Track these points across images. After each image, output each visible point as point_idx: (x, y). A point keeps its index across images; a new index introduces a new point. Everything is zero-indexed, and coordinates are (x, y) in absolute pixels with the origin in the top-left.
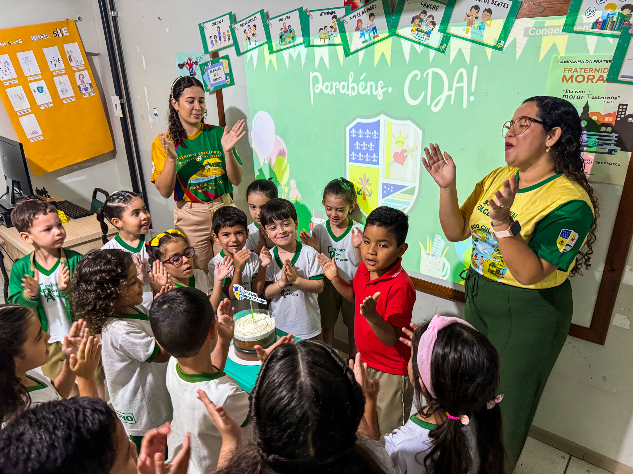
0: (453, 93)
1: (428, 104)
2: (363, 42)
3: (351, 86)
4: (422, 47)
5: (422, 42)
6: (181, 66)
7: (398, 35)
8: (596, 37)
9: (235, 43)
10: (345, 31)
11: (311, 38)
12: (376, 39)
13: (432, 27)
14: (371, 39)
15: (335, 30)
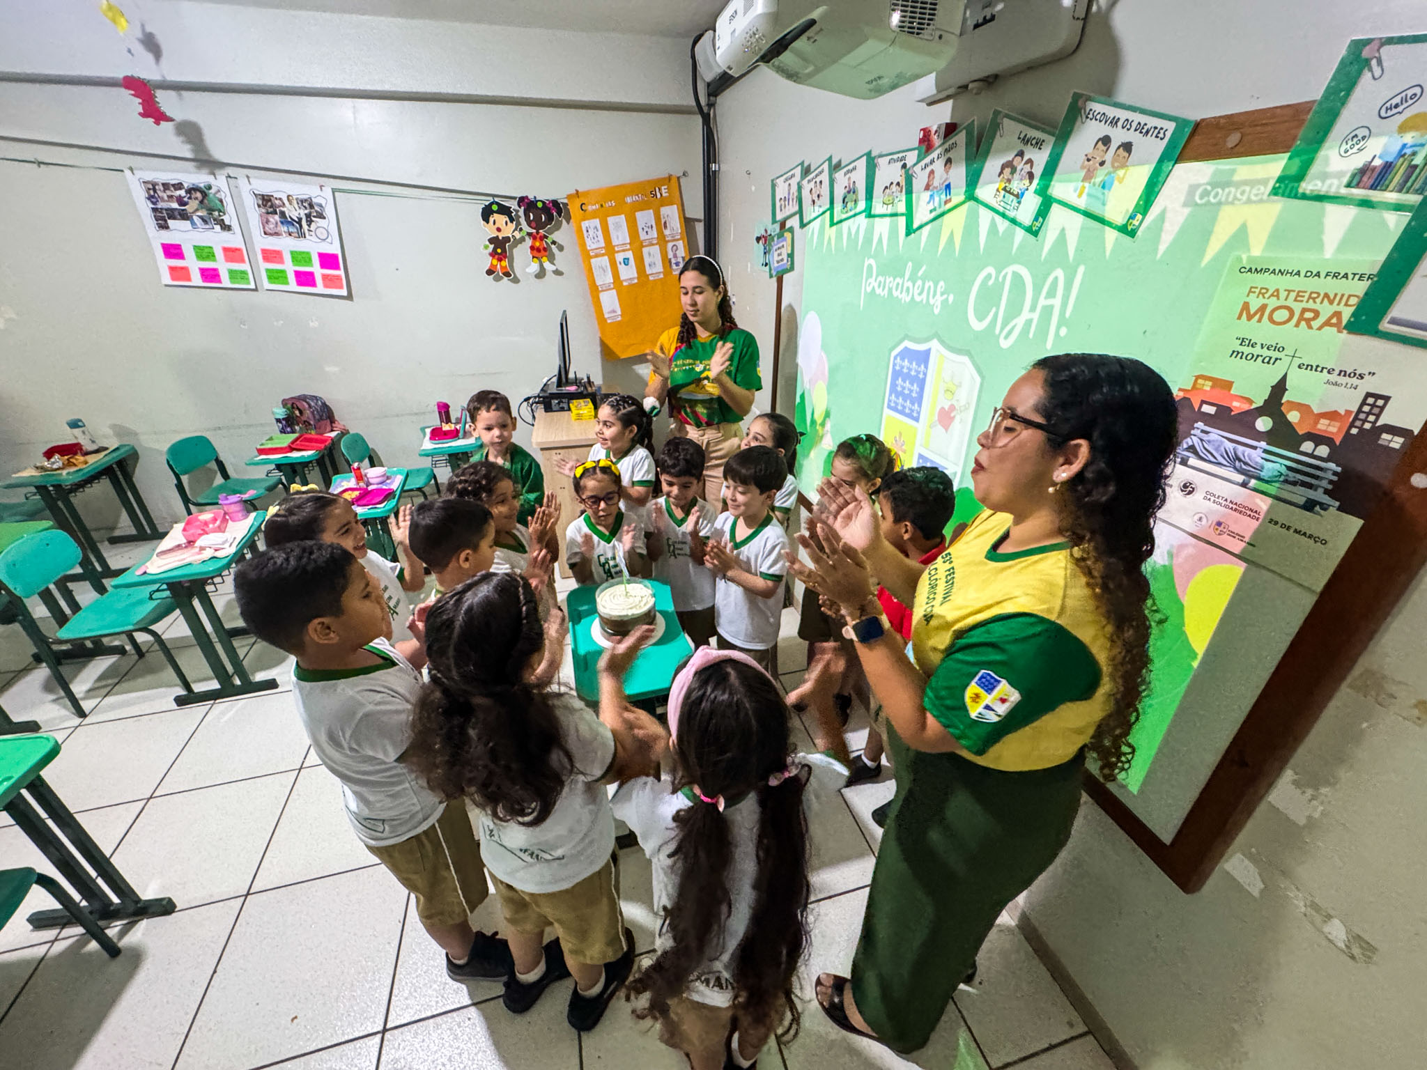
0: (1035, 316)
1: (997, 332)
2: (931, 211)
3: (906, 285)
4: (1007, 223)
5: (1007, 213)
6: (758, 240)
7: (977, 200)
8: (1353, 210)
9: (800, 209)
10: (912, 192)
11: (873, 203)
12: (949, 206)
13: (1027, 182)
14: (940, 206)
15: (901, 190)
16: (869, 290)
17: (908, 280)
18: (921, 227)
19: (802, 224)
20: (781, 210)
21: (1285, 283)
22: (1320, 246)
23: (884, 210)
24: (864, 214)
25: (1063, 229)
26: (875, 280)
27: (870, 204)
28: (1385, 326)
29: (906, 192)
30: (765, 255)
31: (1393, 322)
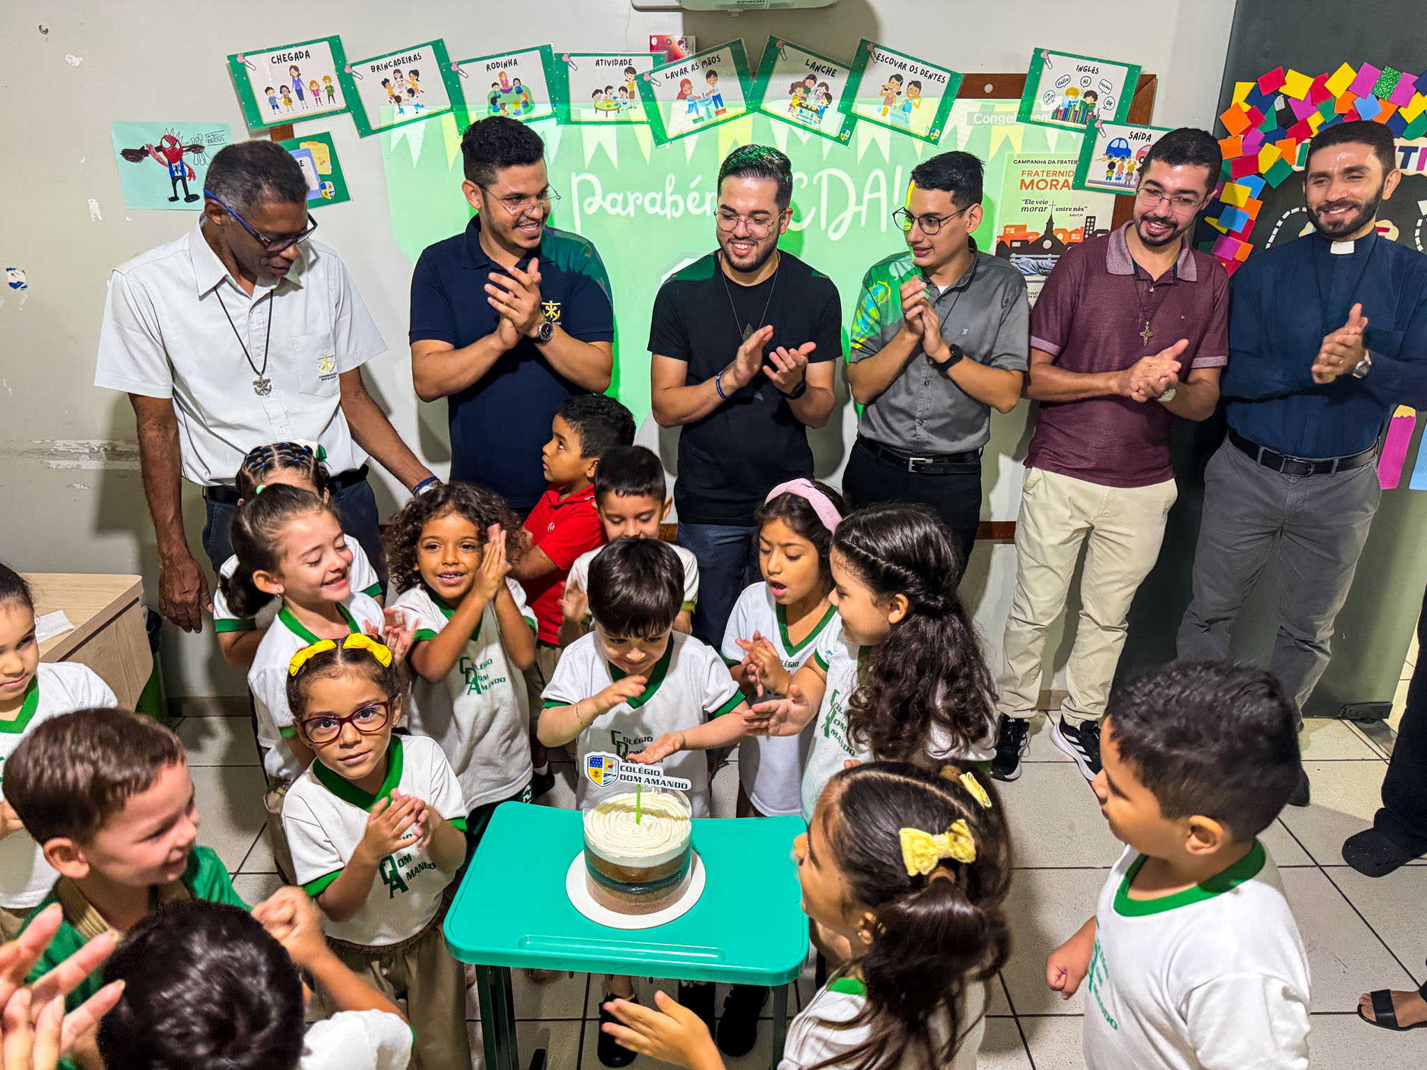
0: (864, 208)
1: (823, 227)
2: (695, 121)
3: (669, 200)
4: (809, 134)
5: (808, 125)
6: (134, 155)
7: (765, 113)
8: (1058, 131)
9: (354, 106)
10: (654, 99)
11: (573, 108)
12: (721, 117)
13: (826, 102)
14: (710, 117)
15: (632, 96)
16: (590, 211)
17: (671, 194)
18: (682, 136)
19: (364, 128)
20: (275, 106)
21: (1039, 167)
22: (1048, 147)
23: (601, 116)
24: (554, 120)
25: (873, 139)
26: (604, 199)
27: (565, 108)
28: (1087, 184)
29: (643, 99)
30: (179, 183)
31: (1090, 182)
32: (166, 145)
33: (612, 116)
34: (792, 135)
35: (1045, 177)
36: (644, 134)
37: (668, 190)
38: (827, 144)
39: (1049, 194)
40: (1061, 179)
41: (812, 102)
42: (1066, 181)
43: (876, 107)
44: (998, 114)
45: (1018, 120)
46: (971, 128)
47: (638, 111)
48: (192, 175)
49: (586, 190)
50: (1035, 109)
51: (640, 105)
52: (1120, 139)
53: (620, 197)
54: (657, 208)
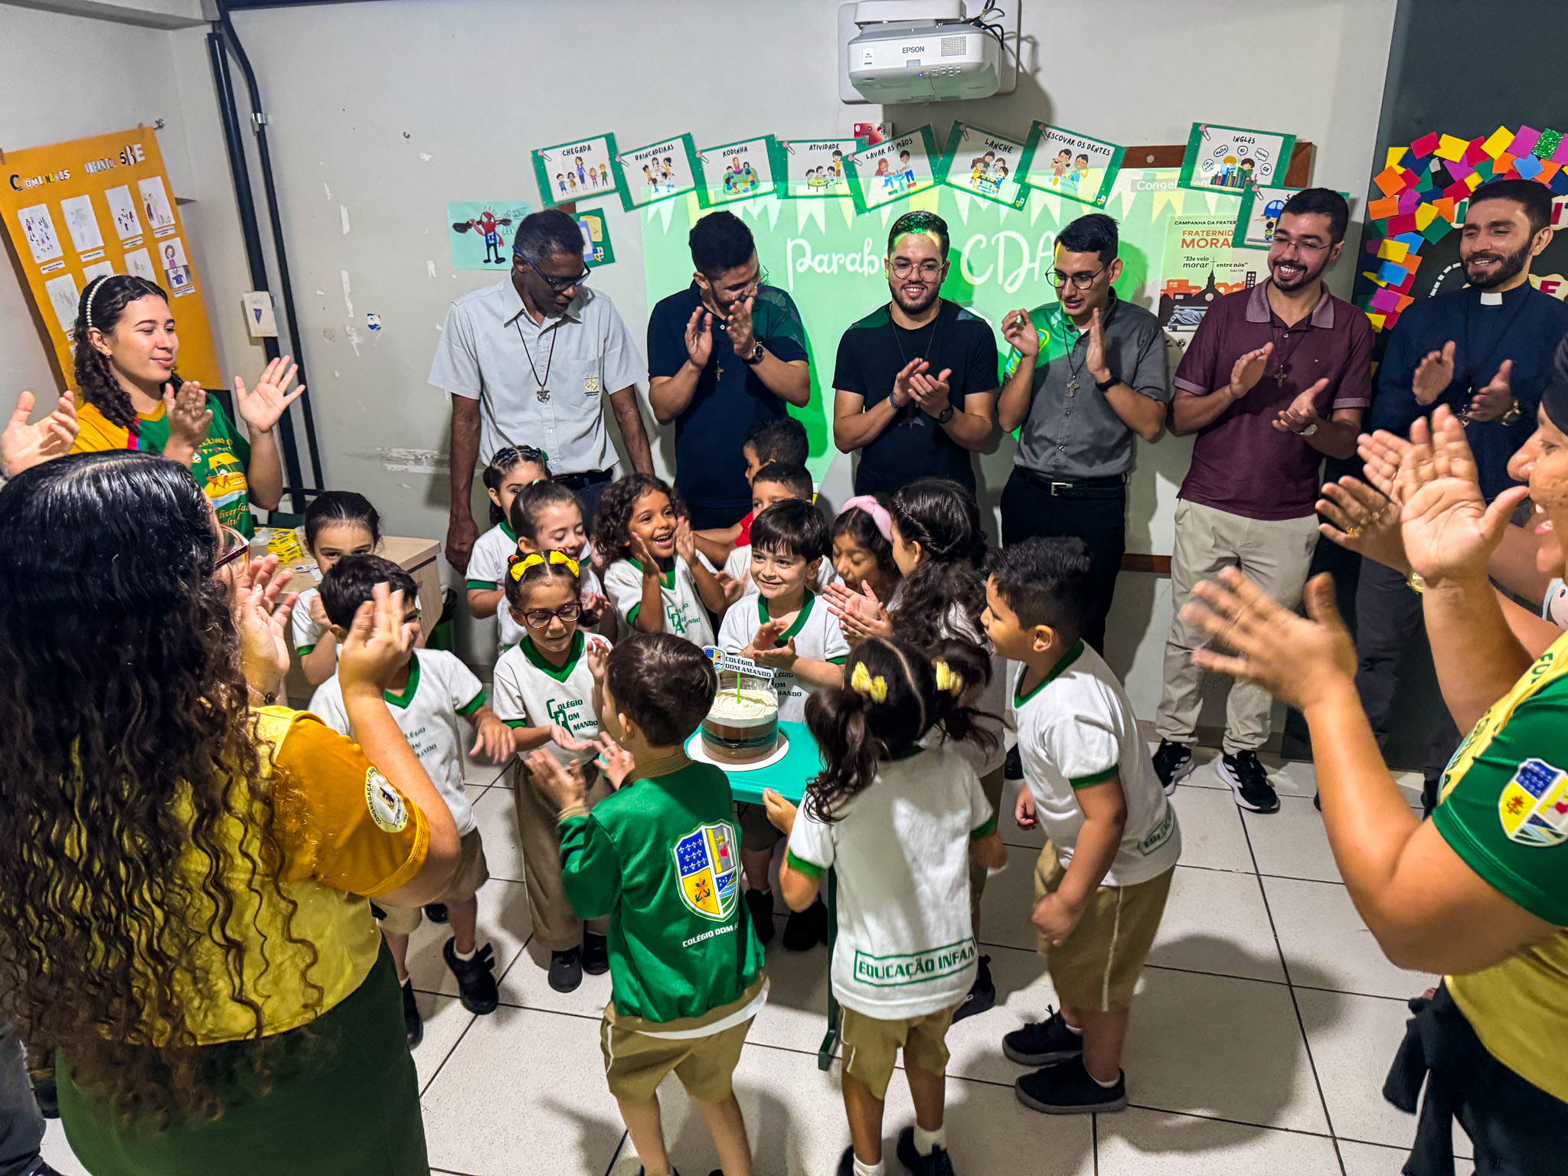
0: (1037, 265)
2: (890, 193)
5: (987, 194)
6: (461, 228)
7: (950, 185)
8: (1217, 195)
9: (622, 188)
10: (856, 176)
11: (790, 185)
12: (913, 189)
13: (1003, 174)
14: (903, 189)
15: (838, 174)
16: (801, 270)
17: (869, 254)
18: (878, 206)
19: (628, 205)
20: (563, 188)
21: (1199, 227)
22: (1208, 210)
23: (813, 191)
24: (775, 195)
25: (1045, 205)
26: (812, 259)
27: (784, 185)
28: (1246, 242)
29: (848, 176)
30: (492, 248)
31: (1249, 240)
32: (485, 219)
33: (822, 191)
34: (973, 204)
35: (1205, 237)
36: (847, 205)
37: (866, 251)
38: (1004, 211)
39: (1208, 252)
40: (1221, 238)
41: (991, 175)
42: (1226, 240)
43: (1047, 178)
44: (1160, 181)
45: (1179, 186)
46: (1134, 194)
47: (843, 186)
48: (501, 243)
49: (799, 252)
50: (1195, 175)
51: (845, 182)
52: (1278, 201)
53: (826, 258)
54: (857, 266)
